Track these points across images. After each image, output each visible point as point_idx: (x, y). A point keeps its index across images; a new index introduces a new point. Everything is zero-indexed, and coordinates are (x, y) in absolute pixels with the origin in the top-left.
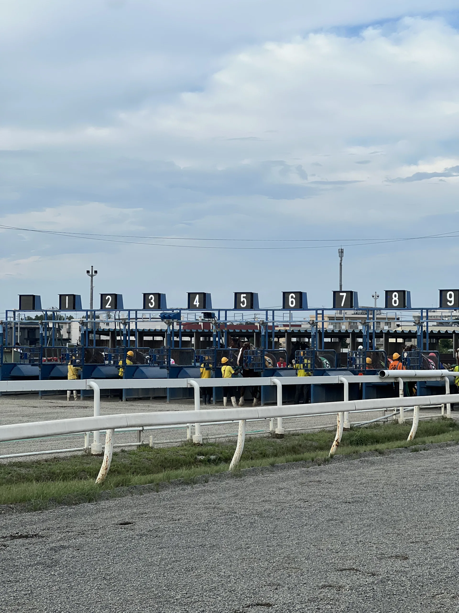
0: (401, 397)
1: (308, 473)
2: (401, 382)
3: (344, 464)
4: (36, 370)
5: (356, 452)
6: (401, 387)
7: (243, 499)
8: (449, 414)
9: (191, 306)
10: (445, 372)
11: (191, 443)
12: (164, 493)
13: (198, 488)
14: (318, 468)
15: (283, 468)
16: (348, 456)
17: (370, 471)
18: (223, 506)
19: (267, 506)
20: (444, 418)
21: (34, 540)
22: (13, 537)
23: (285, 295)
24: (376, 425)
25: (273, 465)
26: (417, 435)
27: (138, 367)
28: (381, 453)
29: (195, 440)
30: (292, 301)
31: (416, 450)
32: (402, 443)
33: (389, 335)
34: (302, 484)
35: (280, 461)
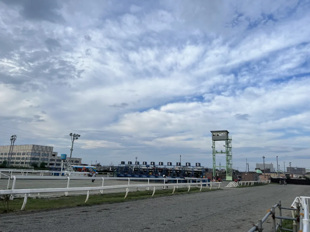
0: (188, 183)
1: (167, 198)
2: (188, 180)
3: (174, 196)
4: (123, 175)
5: (177, 194)
6: (188, 181)
7: (153, 203)
8: (197, 186)
9: (151, 164)
10: (196, 178)
11: (147, 191)
12: (138, 201)
13: (144, 200)
14: (169, 197)
15: (162, 196)
16: (176, 194)
17: (179, 198)
18: (148, 204)
19: (157, 205)
20: (196, 187)
21: (107, 210)
22: (104, 209)
23: (168, 163)
24: (183, 188)
25: (160, 196)
26: (190, 190)
27: (141, 175)
28: (182, 194)
29: (148, 190)
30: (169, 164)
31: (189, 194)
32: (187, 192)
33: (188, 171)
34: (165, 200)
35: (162, 195)
